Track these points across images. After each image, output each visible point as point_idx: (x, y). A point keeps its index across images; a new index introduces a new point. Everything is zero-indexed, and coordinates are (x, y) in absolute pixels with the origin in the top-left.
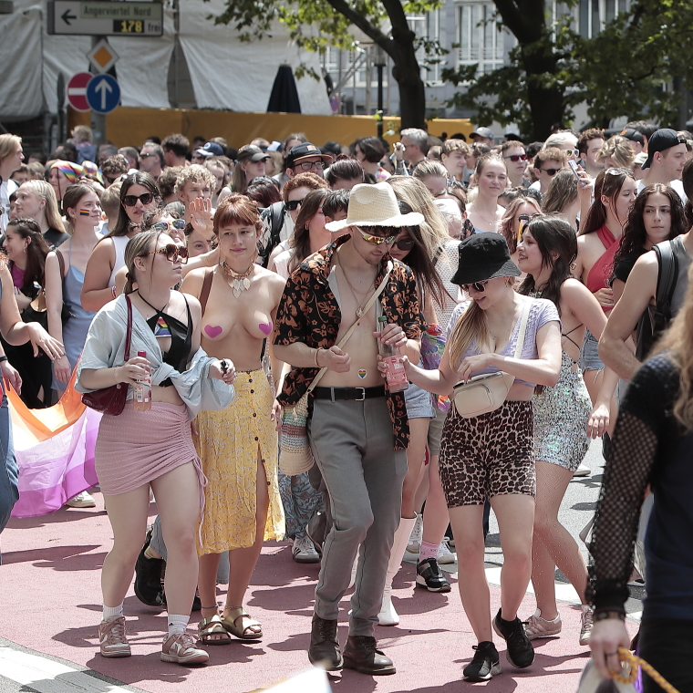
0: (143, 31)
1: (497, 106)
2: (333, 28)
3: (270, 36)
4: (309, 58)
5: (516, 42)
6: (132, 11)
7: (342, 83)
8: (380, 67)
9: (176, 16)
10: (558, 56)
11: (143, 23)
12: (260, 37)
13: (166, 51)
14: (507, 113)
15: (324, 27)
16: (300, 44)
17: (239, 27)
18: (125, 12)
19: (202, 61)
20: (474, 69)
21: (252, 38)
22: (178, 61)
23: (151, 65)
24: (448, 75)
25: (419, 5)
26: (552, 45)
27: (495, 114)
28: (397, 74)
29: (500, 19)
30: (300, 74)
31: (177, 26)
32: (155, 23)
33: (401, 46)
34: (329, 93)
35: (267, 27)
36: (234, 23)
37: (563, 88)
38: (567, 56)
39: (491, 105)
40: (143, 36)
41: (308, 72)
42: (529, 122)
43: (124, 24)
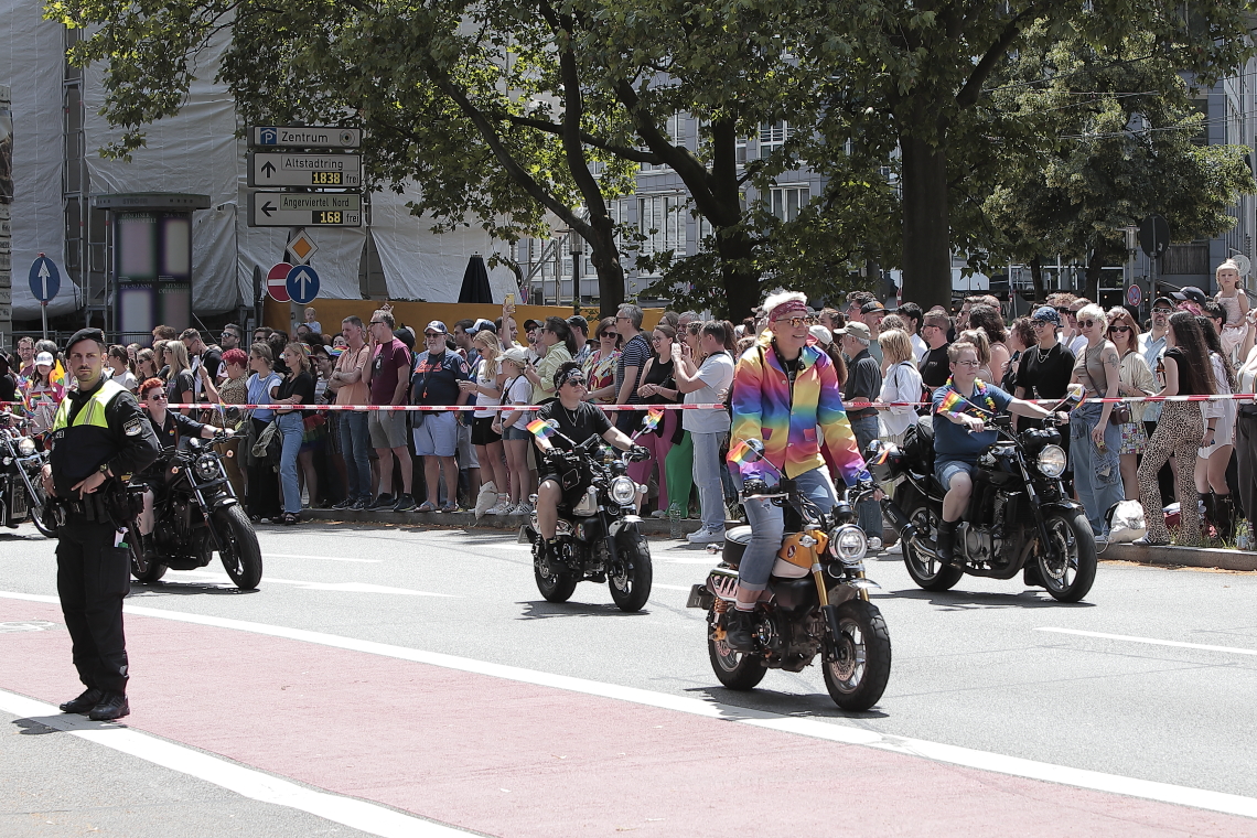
0: (341, 222)
1: (691, 293)
2: (525, 218)
3: (467, 225)
4: (502, 247)
5: (709, 229)
6: (331, 203)
7: (531, 273)
8: (576, 255)
9: (368, 208)
10: (754, 242)
11: (341, 213)
12: (454, 228)
13: (360, 242)
14: (702, 300)
15: (517, 217)
16: (493, 235)
17: (435, 216)
18: (324, 203)
19: (393, 254)
20: (669, 255)
21: (445, 229)
22: (370, 252)
23: (342, 258)
24: (644, 263)
25: (612, 192)
26: (750, 228)
27: (690, 301)
28: (596, 260)
29: (693, 205)
30: (493, 263)
31: (369, 220)
32: (352, 214)
33: (599, 231)
34: (519, 284)
35: (460, 218)
36: (429, 212)
37: (758, 274)
38: (762, 241)
39: (686, 292)
40: (339, 227)
41: (502, 262)
42: (725, 308)
43: (323, 215)
